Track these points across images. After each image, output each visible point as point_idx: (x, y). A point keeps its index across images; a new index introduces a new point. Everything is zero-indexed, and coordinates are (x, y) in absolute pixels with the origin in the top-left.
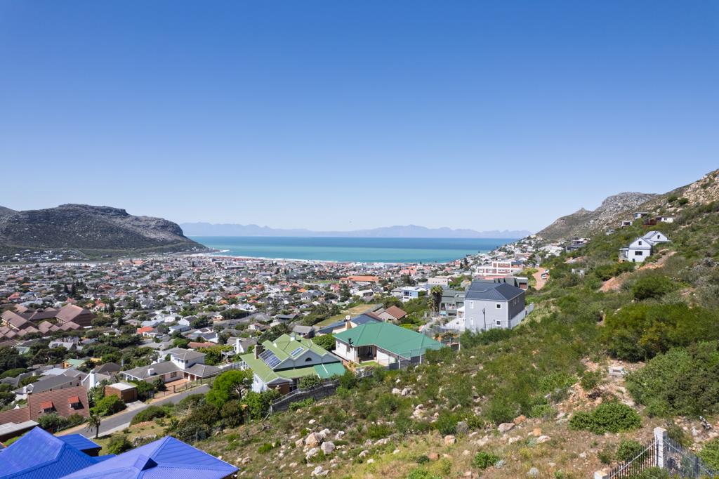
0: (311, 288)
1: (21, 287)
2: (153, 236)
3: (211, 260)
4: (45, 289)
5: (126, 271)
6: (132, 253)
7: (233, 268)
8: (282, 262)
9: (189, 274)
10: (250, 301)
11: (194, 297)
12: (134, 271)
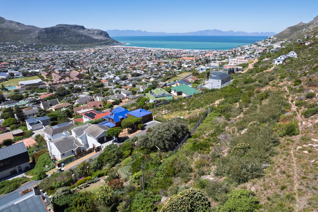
0: (166, 63)
1: (52, 63)
2: (96, 38)
3: (122, 49)
4: (61, 63)
5: (89, 55)
6: (89, 46)
7: (132, 53)
8: (153, 49)
9: (114, 56)
10: (141, 69)
11: (118, 67)
12: (92, 55)
